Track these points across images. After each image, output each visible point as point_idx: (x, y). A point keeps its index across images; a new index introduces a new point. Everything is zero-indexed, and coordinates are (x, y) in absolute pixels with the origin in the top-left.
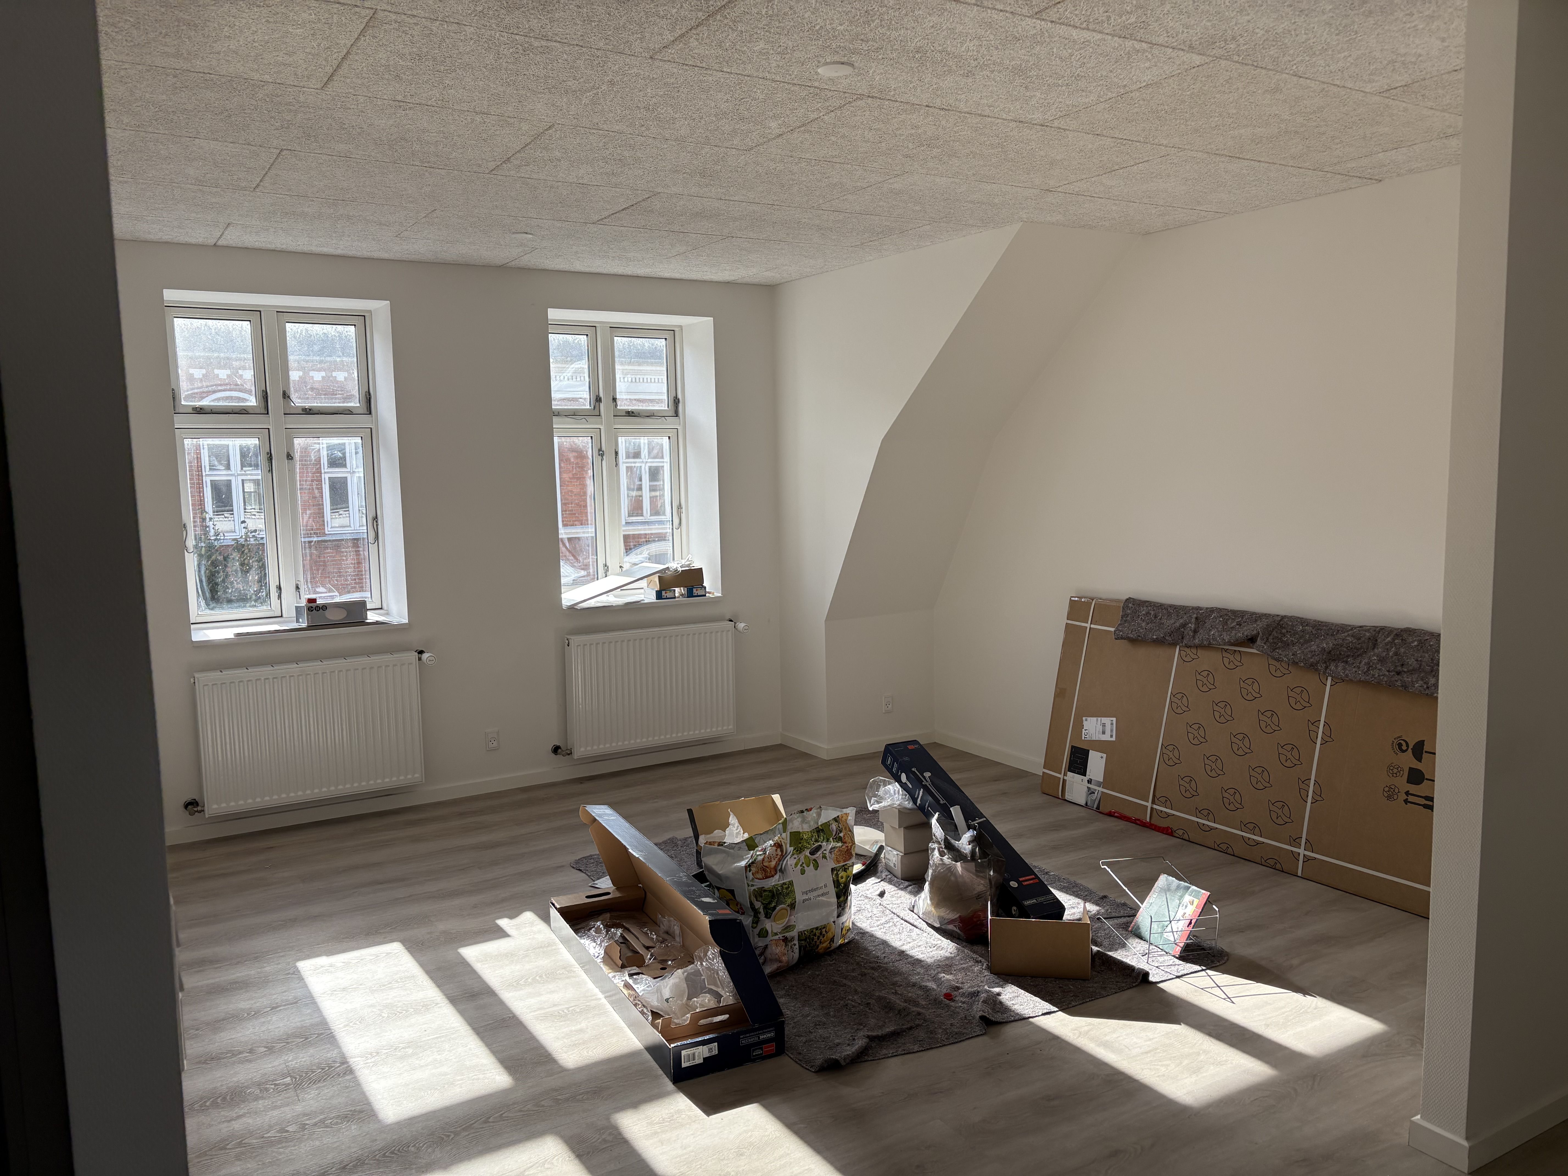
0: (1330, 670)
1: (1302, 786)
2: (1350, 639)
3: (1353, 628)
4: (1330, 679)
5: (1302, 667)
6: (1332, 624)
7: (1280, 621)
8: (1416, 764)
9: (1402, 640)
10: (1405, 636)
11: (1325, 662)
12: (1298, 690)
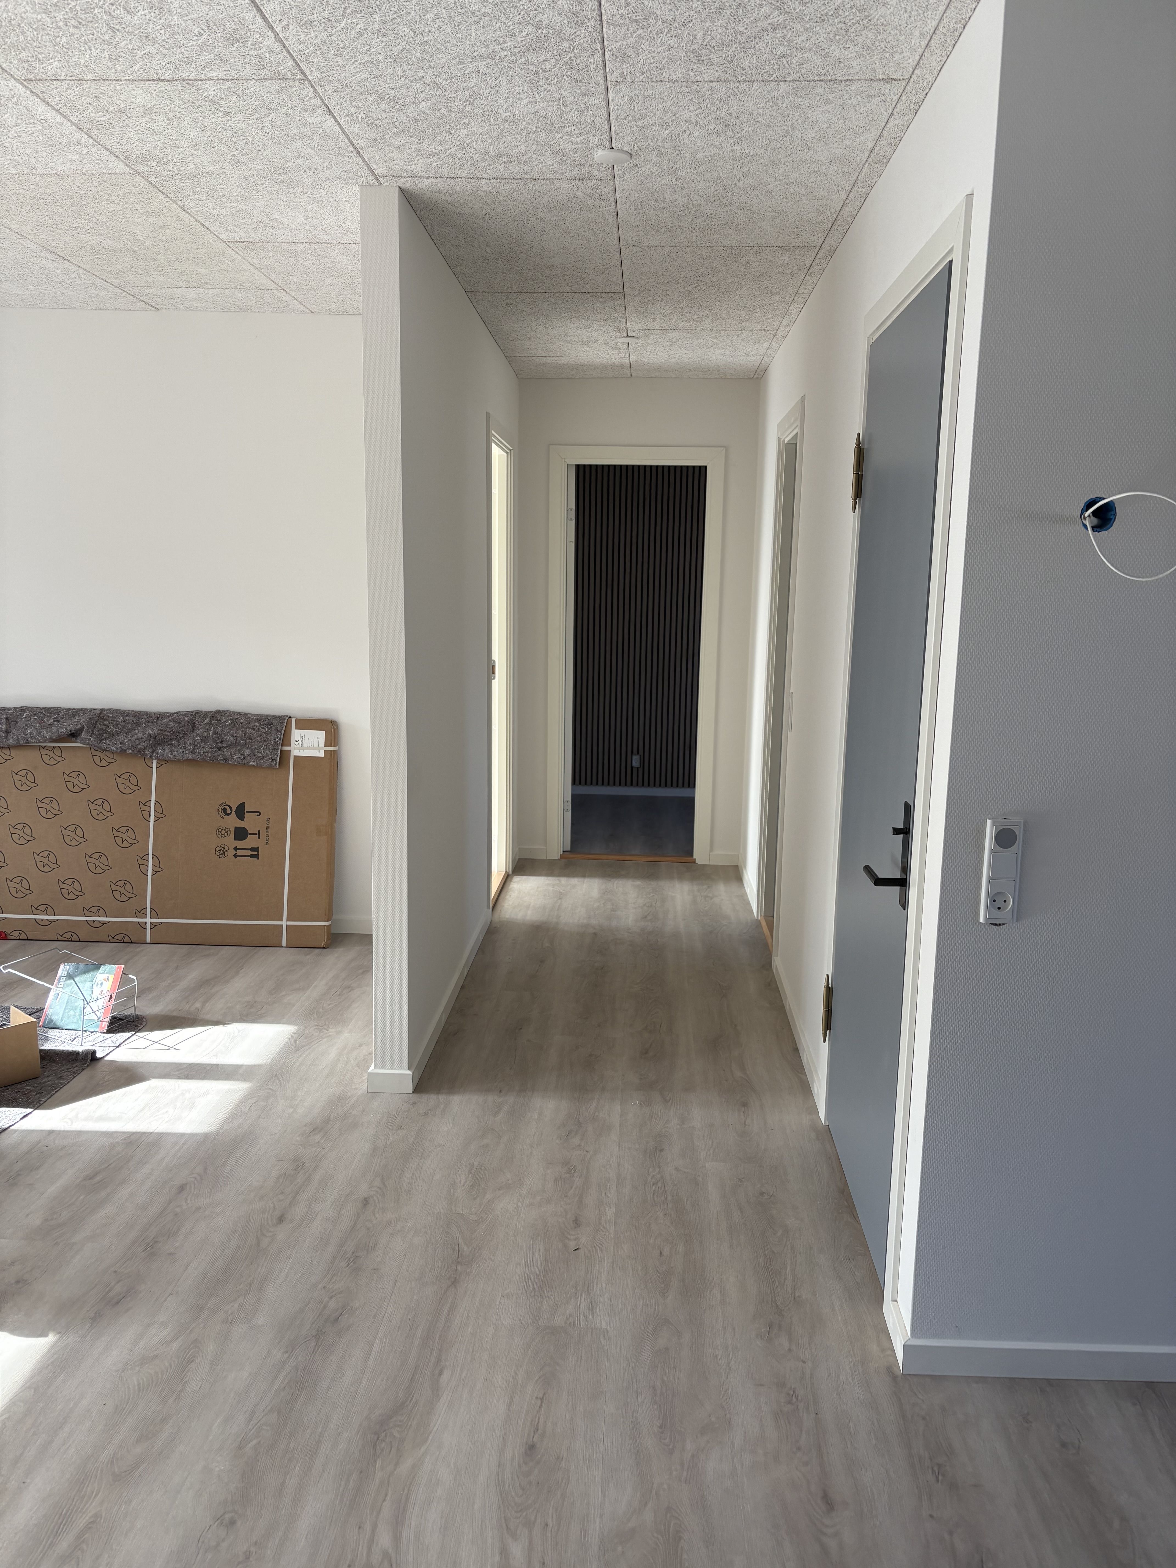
0: (157, 753)
1: (141, 862)
2: (172, 724)
3: (171, 714)
4: (155, 762)
5: (131, 753)
6: (151, 713)
7: (100, 714)
8: (240, 824)
9: (217, 720)
10: (219, 717)
11: (152, 747)
12: (126, 776)
